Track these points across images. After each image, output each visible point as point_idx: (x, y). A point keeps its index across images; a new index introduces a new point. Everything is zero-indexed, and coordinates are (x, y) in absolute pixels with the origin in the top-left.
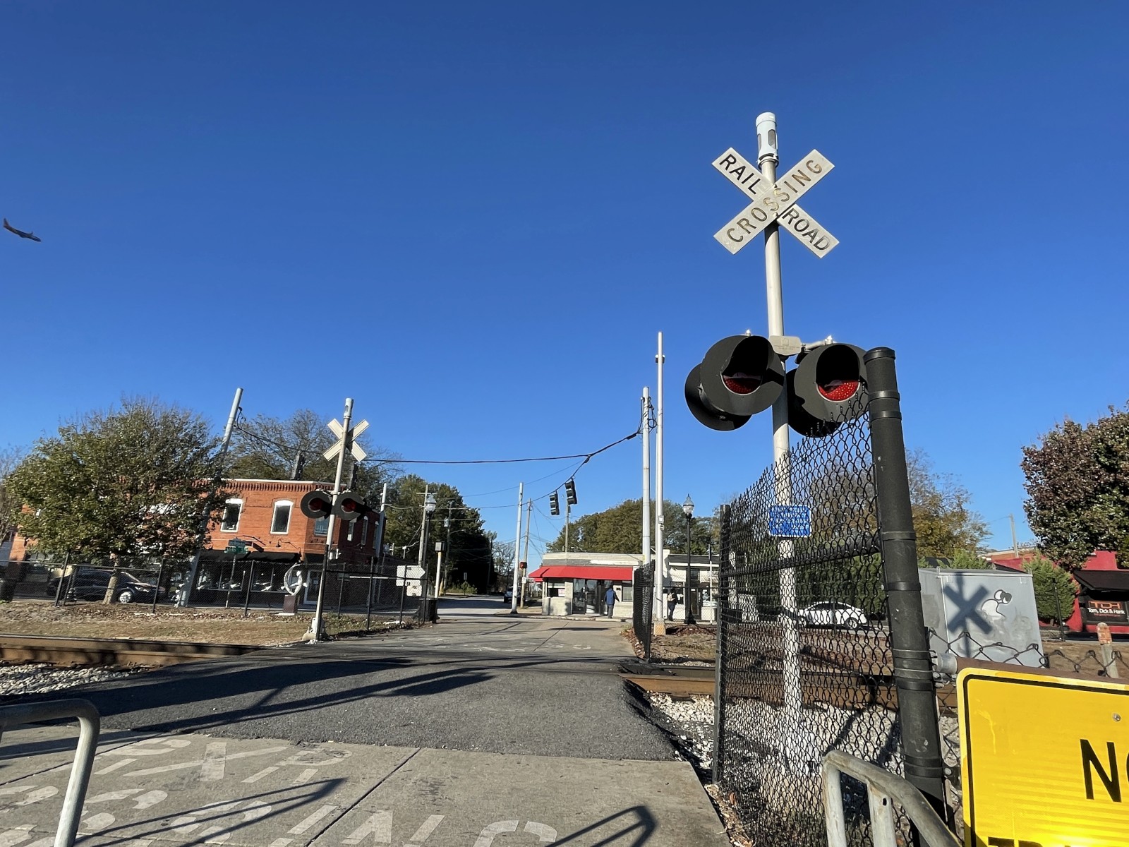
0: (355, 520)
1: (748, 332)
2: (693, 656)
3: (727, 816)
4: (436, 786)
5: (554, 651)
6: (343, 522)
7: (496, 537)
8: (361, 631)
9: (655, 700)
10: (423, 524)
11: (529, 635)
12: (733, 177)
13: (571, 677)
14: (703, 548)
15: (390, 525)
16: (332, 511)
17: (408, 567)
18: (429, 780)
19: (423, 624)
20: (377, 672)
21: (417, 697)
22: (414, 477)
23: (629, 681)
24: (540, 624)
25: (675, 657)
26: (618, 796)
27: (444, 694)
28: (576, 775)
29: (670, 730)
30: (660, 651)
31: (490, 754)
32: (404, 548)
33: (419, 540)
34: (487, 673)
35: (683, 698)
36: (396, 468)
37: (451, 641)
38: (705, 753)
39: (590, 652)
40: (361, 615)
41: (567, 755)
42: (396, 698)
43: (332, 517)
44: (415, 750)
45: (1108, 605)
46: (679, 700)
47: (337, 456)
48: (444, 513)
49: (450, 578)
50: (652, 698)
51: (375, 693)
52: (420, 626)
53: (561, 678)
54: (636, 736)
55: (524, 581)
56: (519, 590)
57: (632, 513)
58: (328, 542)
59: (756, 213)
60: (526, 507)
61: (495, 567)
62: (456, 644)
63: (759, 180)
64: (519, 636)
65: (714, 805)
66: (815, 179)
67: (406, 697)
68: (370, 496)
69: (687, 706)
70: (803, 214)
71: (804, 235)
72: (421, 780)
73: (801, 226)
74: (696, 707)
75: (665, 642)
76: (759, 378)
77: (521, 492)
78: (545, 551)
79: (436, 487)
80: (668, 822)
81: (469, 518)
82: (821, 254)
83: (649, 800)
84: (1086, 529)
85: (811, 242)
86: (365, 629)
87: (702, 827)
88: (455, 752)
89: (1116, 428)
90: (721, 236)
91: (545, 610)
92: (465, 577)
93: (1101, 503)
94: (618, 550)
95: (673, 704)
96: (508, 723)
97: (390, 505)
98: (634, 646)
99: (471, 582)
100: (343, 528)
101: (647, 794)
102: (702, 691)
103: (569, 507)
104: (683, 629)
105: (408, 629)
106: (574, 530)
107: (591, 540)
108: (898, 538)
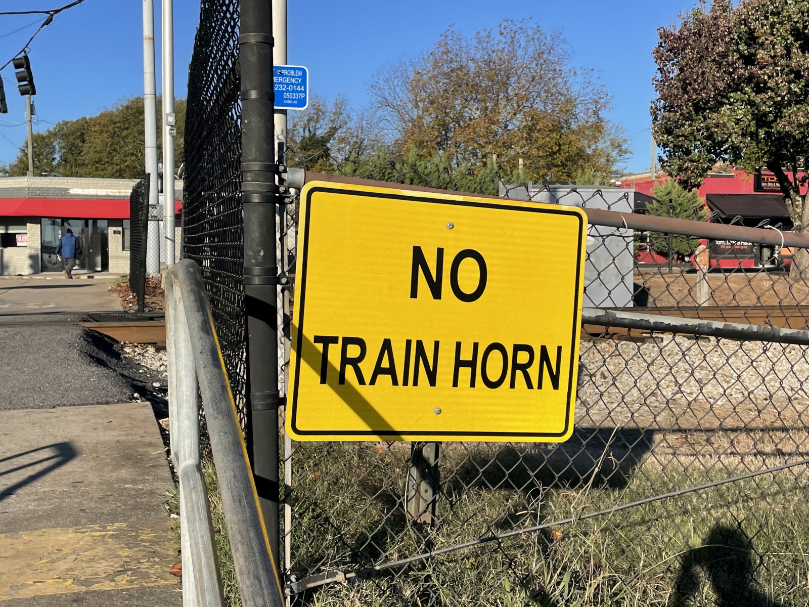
9: (130, 351)
23: (91, 329)
29: (140, 379)
65: (164, 434)
89: (763, 5)
93: (731, 104)
95: (156, 354)
98: (123, 300)
101: (77, 432)
106: (47, 145)
107: (76, 160)
108: (253, 41)
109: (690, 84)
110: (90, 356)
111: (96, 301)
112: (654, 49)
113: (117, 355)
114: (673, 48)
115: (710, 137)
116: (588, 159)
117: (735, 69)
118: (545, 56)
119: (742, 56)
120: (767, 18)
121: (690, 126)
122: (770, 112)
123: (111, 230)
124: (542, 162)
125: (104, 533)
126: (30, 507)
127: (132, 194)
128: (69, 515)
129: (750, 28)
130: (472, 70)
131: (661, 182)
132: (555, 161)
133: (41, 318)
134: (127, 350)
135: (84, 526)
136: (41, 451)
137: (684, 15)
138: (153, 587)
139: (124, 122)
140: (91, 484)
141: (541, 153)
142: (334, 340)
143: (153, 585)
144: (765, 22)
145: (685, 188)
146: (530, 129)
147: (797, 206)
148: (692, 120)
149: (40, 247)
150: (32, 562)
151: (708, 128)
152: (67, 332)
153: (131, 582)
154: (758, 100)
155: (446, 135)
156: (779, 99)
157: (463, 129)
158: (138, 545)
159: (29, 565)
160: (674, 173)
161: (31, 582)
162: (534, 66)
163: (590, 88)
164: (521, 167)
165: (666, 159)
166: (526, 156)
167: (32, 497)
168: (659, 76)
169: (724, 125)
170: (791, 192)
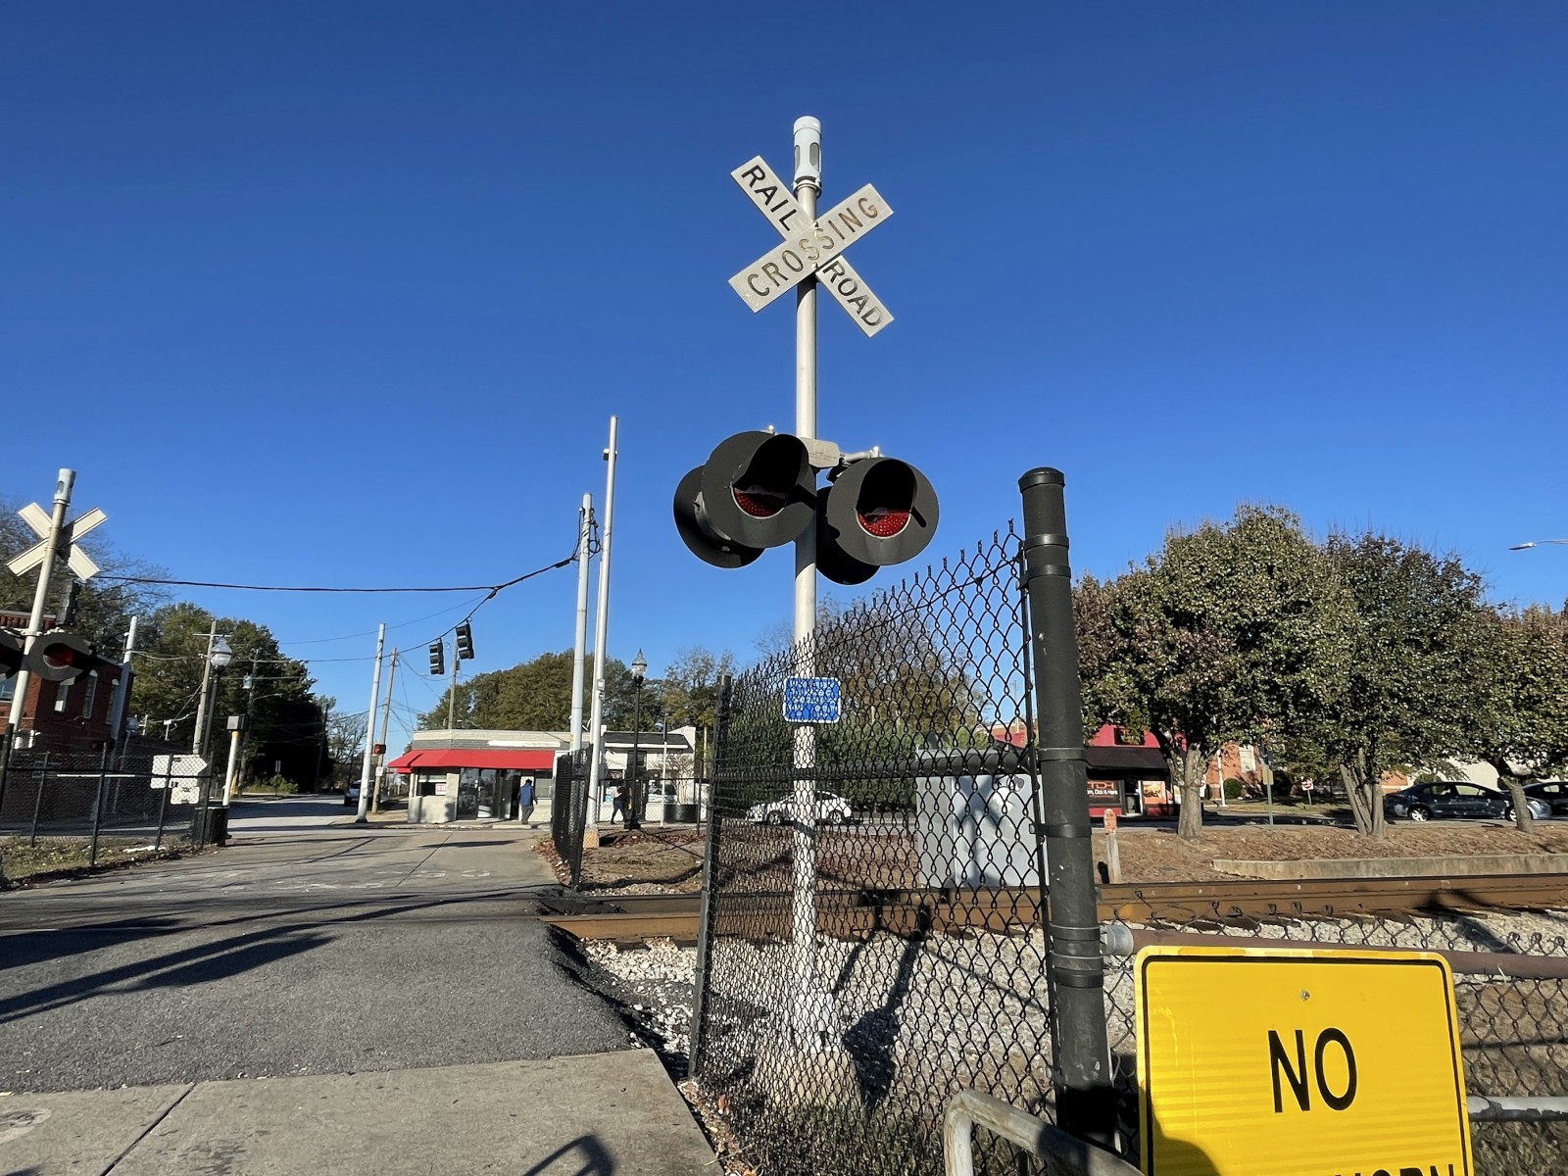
0: (71, 681)
1: (771, 427)
2: (638, 876)
3: (714, 1130)
4: (226, 1156)
5: (430, 883)
6: (45, 683)
7: (334, 705)
8: (80, 870)
9: (592, 952)
10: (204, 684)
11: (390, 857)
12: (759, 200)
13: (464, 929)
14: (650, 721)
15: (140, 686)
16: (23, 666)
17: (175, 756)
18: (213, 1144)
19: (201, 849)
20: (109, 948)
21: (189, 987)
22: (191, 608)
23: (553, 926)
24: (406, 838)
25: (614, 879)
26: (549, 1123)
27: (241, 977)
28: (481, 1094)
29: (618, 997)
30: (592, 872)
31: (329, 1077)
32: (167, 723)
33: (197, 709)
34: (321, 933)
35: (634, 944)
36: (155, 591)
37: (254, 876)
38: (669, 1028)
39: (491, 881)
40: (81, 838)
41: (462, 1061)
42: (148, 993)
43: (22, 675)
44: (183, 1088)
45: (1103, 785)
46: (628, 949)
47: (39, 567)
48: (244, 668)
49: (250, 770)
50: (588, 949)
51: (104, 988)
52: (196, 852)
53: (448, 933)
54: (571, 1015)
55: (379, 773)
56: (371, 786)
57: (552, 672)
58: (13, 718)
59: (790, 258)
60: (388, 661)
61: (331, 750)
62: (262, 881)
63: (794, 211)
64: (372, 861)
65: (694, 1114)
66: (869, 225)
67: (166, 990)
68: (103, 637)
69: (640, 956)
70: (850, 272)
71: (850, 301)
72: (197, 1148)
73: (846, 288)
74: (652, 957)
75: (599, 858)
76: (783, 496)
77: (381, 637)
78: (416, 727)
79: (231, 625)
80: (632, 1157)
81: (288, 675)
82: (871, 332)
83: (599, 1122)
85: (859, 313)
86: (87, 864)
87: (682, 1157)
88: (263, 1083)
89: (1134, 587)
90: (738, 282)
91: (413, 816)
92: (278, 769)
93: (1113, 672)
94: (528, 726)
95: (619, 955)
96: (360, 1018)
97: (142, 653)
98: (553, 866)
99: (287, 774)
100: (46, 692)
101: (595, 1113)
102: (659, 931)
103: (458, 663)
104: (624, 837)
105: (171, 859)
106: (465, 694)
107: (489, 709)
110: (566, 969)
113: (582, 959)
115: (1098, 702)
117: (1115, 642)
119: (1119, 630)
120: (1139, 598)
122: (1152, 681)
129: (1124, 606)
139: (536, 676)
144: (1138, 601)
147: (1179, 766)
149: (457, 796)
151: (1094, 694)
152: (535, 935)
154: (1140, 670)
156: (1160, 669)
169: (1111, 691)
170: (1173, 753)
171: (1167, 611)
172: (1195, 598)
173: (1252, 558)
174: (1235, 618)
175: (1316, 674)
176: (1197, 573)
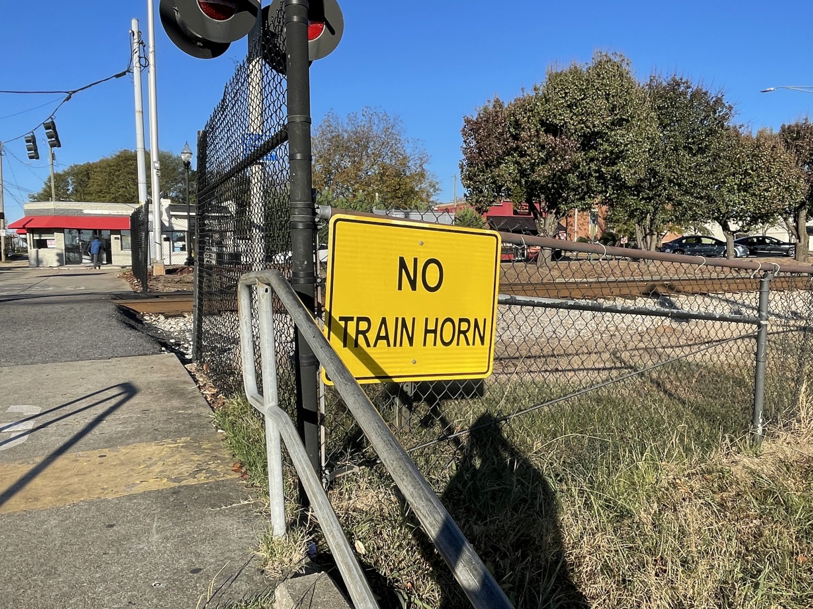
3: (201, 379)
5: (42, 292)
23: (119, 304)
24: (26, 273)
25: (173, 290)
26: (104, 380)
28: (63, 372)
29: (159, 336)
30: (158, 287)
35: (175, 315)
38: (189, 350)
39: (85, 291)
41: (54, 361)
46: (172, 317)
54: (126, 341)
57: (129, 163)
74: (187, 320)
75: (164, 280)
76: (234, 6)
78: (27, 201)
80: (149, 388)
83: (134, 378)
84: (494, 183)
87: (178, 387)
89: (524, 106)
91: (33, 262)
93: (506, 163)
94: (115, 200)
95: (165, 320)
98: (131, 284)
101: (132, 376)
104: (183, 270)
106: (63, 180)
107: (84, 191)
108: (298, 120)
109: (483, 151)
110: (124, 322)
111: (112, 285)
112: (461, 129)
113: (140, 322)
114: (473, 129)
116: (416, 193)
117: (508, 142)
118: (390, 130)
119: (512, 135)
120: (526, 113)
121: (483, 175)
122: (528, 169)
123: (113, 237)
124: (389, 195)
125: (176, 445)
126: (119, 429)
127: (133, 214)
128: (148, 434)
129: (516, 119)
130: (346, 137)
131: (461, 209)
132: (397, 195)
133: (83, 297)
134: (146, 318)
135: (161, 440)
136: (112, 389)
137: (478, 109)
138: (223, 481)
139: (117, 166)
140: (155, 411)
141: (388, 190)
142: (351, 319)
143: (223, 479)
144: (525, 115)
145: (479, 213)
146: (382, 175)
147: (541, 224)
148: (484, 172)
149: (64, 248)
150: (134, 468)
151: (493, 177)
152: (106, 307)
153: (208, 478)
154: (521, 162)
155: (330, 177)
156: (533, 161)
157: (341, 174)
158: (203, 452)
159: (133, 470)
160: (474, 204)
161: (138, 482)
162: (383, 136)
163: (418, 151)
164: (377, 198)
165: (468, 195)
166: (380, 192)
167: (118, 422)
168: (465, 146)
169: (503, 176)
170: (538, 215)
171: (542, 123)
172: (560, 115)
173: (598, 88)
174: (582, 128)
175: (627, 166)
176: (563, 97)
